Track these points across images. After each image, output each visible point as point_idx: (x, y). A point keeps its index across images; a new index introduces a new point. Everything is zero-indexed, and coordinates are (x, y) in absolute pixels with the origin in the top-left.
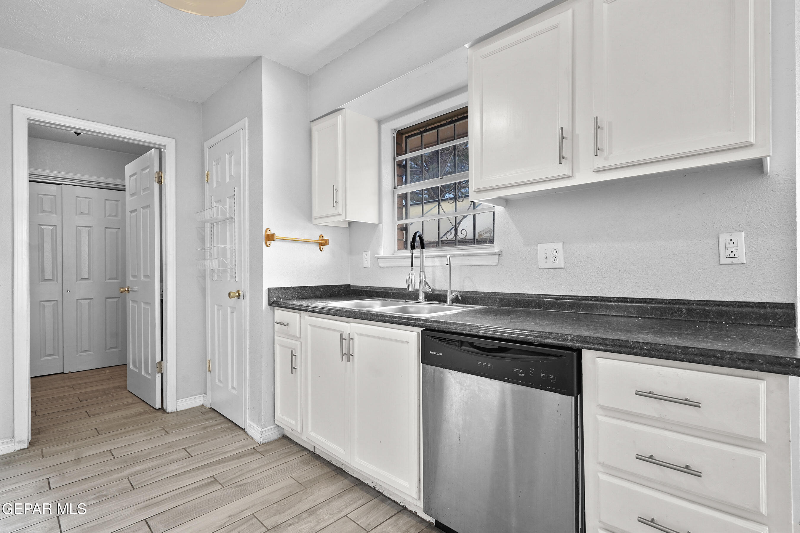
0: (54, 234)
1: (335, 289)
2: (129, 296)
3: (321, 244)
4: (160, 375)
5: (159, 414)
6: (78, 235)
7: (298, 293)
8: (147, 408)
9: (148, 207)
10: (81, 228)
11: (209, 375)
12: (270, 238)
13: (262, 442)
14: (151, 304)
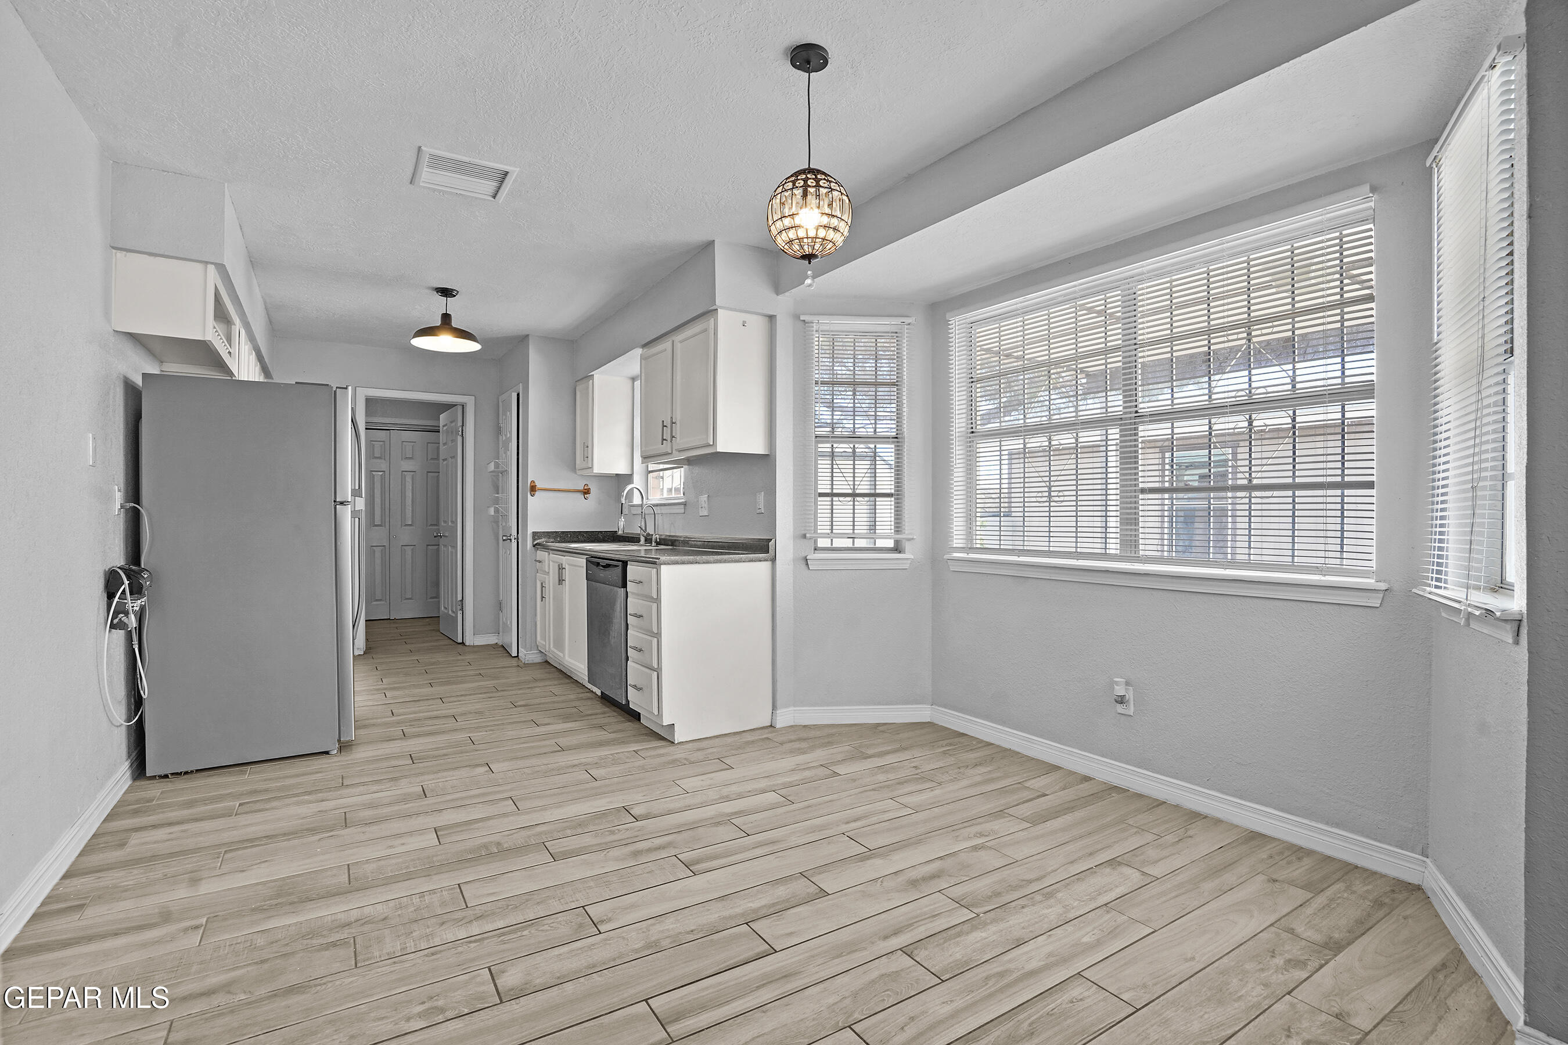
0: (383, 478)
1: (600, 535)
2: (442, 541)
3: (585, 493)
4: (461, 612)
5: (460, 646)
6: (403, 478)
7: (560, 537)
8: (451, 642)
9: (454, 457)
10: (406, 473)
11: (501, 614)
12: (533, 489)
13: (526, 662)
14: (455, 547)
